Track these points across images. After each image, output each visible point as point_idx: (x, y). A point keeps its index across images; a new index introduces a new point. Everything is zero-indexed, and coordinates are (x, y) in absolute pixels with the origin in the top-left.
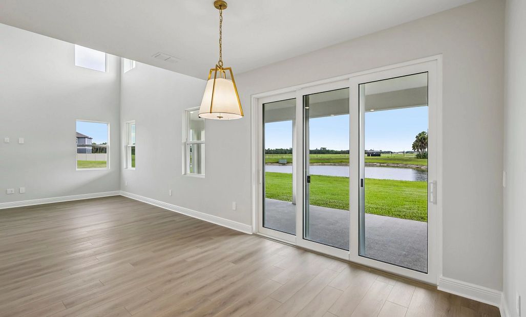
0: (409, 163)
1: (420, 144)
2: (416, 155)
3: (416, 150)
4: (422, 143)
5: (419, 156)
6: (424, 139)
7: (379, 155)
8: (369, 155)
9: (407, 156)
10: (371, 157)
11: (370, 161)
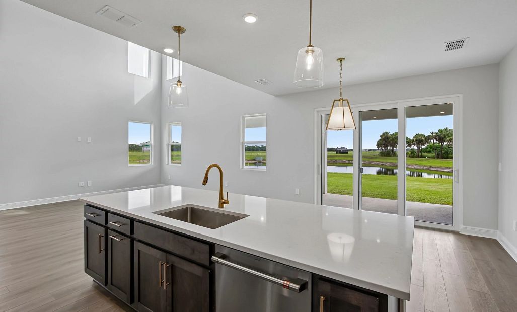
0: (374, 160)
1: (384, 143)
2: (380, 153)
3: (380, 148)
4: (386, 142)
5: (382, 154)
6: (387, 138)
7: (347, 153)
8: (337, 153)
9: (370, 154)
10: (339, 155)
11: (340, 158)
